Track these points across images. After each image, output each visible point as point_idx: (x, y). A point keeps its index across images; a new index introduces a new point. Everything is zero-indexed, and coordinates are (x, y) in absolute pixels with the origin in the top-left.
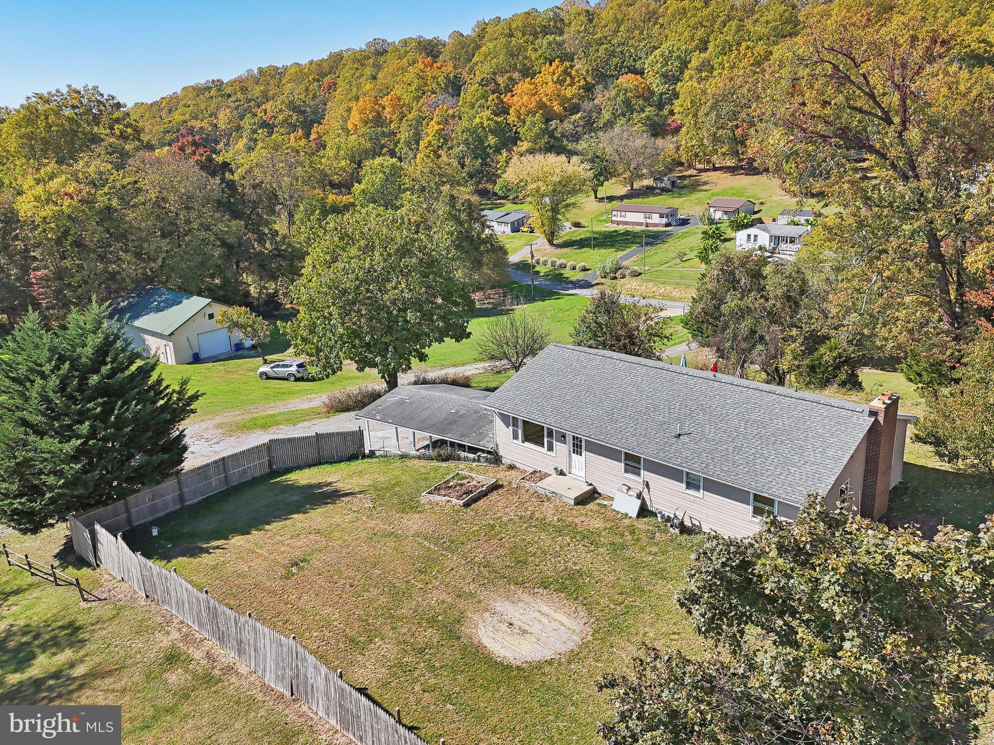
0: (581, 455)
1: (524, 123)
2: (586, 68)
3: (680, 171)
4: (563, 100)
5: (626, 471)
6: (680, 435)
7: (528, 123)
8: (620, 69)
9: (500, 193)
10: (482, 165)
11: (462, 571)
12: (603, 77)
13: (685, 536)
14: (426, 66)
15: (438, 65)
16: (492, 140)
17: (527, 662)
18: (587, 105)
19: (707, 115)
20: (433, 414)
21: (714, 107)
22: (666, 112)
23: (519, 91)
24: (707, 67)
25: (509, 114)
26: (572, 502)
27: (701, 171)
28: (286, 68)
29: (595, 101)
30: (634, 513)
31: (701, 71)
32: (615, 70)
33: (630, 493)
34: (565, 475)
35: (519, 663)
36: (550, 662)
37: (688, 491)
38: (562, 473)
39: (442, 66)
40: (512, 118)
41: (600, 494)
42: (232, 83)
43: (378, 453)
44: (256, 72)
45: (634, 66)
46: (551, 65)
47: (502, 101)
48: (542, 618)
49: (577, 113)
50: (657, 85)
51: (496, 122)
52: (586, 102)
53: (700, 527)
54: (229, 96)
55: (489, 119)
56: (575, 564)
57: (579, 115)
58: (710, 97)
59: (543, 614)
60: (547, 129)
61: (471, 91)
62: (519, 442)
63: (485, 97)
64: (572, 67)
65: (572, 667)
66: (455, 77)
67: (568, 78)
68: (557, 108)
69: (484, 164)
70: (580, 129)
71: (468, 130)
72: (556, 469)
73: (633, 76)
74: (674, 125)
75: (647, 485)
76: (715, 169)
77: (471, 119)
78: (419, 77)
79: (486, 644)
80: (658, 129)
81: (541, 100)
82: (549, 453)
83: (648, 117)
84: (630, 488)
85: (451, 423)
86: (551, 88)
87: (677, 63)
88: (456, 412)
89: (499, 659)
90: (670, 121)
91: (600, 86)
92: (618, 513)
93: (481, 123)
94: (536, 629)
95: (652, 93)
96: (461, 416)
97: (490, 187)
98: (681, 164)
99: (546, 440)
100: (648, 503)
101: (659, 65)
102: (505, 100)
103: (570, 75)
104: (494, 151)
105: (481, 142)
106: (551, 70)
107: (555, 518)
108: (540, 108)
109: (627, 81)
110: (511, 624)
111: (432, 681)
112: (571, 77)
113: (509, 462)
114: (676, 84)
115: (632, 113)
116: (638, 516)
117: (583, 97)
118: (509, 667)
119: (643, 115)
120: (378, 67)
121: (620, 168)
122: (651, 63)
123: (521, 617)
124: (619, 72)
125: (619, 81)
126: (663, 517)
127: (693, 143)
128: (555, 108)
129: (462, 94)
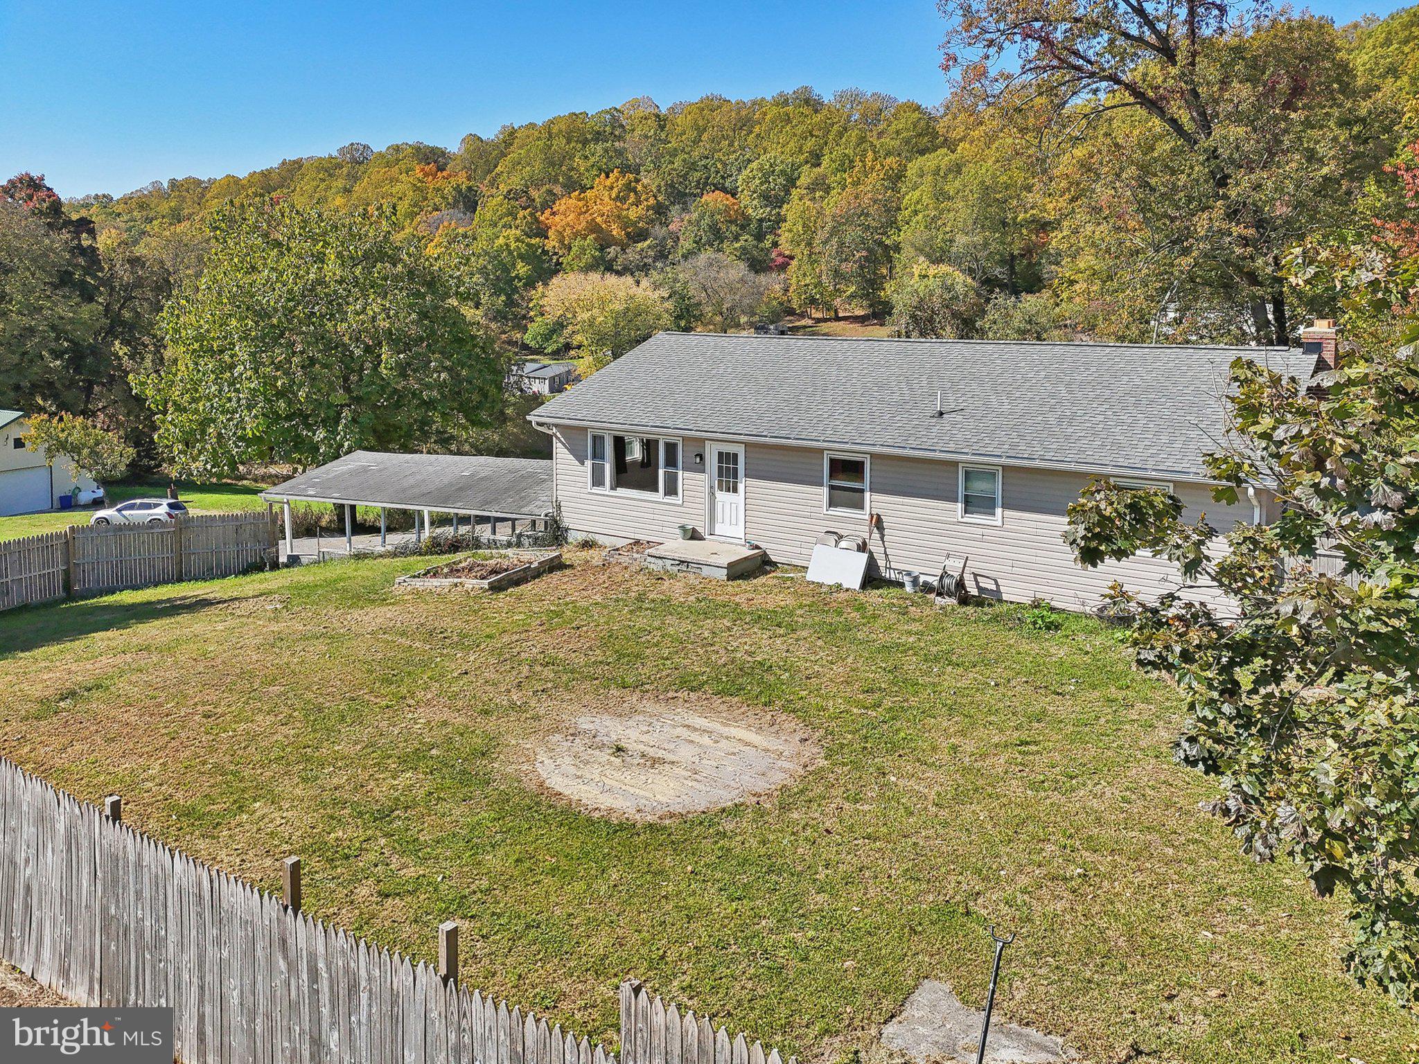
0: (735, 490)
1: (570, 249)
2: (656, 184)
3: (791, 321)
4: (625, 223)
5: (832, 503)
6: (941, 414)
7: (574, 249)
8: (703, 186)
9: (532, 344)
10: (506, 305)
11: (490, 675)
12: (679, 195)
13: (970, 610)
14: (426, 175)
15: (445, 173)
16: (522, 269)
17: (672, 815)
18: (660, 232)
19: (825, 243)
20: (424, 481)
21: (834, 232)
22: (767, 244)
23: (563, 208)
24: (820, 186)
25: (547, 238)
26: (722, 574)
27: (818, 321)
28: (211, 182)
29: (670, 227)
30: (853, 580)
31: (814, 190)
32: (697, 187)
33: (843, 544)
34: (702, 539)
35: (650, 819)
36: (736, 810)
37: (969, 518)
38: (694, 535)
39: (450, 176)
40: (552, 243)
41: (774, 564)
42: (126, 200)
43: (304, 560)
44: (166, 185)
45: (723, 184)
46: (608, 177)
47: (537, 220)
48: (695, 736)
49: (645, 240)
50: (756, 211)
51: (528, 245)
52: (657, 227)
53: (998, 591)
54: (119, 215)
55: (517, 240)
56: (750, 654)
57: (648, 242)
58: (828, 219)
59: (696, 729)
60: (602, 258)
61: (493, 204)
62: (606, 490)
63: (512, 214)
64: (637, 181)
65: (795, 815)
66: (470, 188)
67: (632, 194)
68: (616, 231)
69: (510, 303)
70: (650, 260)
71: (487, 253)
72: (683, 528)
73: (722, 194)
74: (780, 260)
75: (878, 523)
76: (838, 319)
77: (491, 240)
78: (416, 189)
79: (558, 789)
80: (758, 266)
81: (593, 220)
82: (669, 499)
83: (743, 248)
84: (841, 537)
85: (460, 489)
86: (608, 206)
87: (781, 180)
88: (472, 475)
89: (596, 815)
90: (773, 256)
91: (677, 207)
92: (820, 585)
93: (507, 245)
94: (685, 753)
95: (748, 219)
96: (482, 479)
97: (518, 336)
98: (791, 312)
99: (661, 472)
100: (881, 563)
101: (758, 182)
102: (542, 218)
103: (634, 190)
104: (525, 285)
105: (506, 270)
106: (608, 182)
107: (692, 598)
108: (592, 231)
109: (713, 199)
110: (619, 749)
111: (410, 872)
112: (636, 193)
113: (581, 537)
114: (780, 207)
115: (722, 242)
116: (864, 586)
117: (652, 221)
118: (626, 828)
119: (737, 245)
120: (355, 178)
121: (708, 310)
122: (747, 180)
123: (645, 738)
124: (702, 190)
125: (703, 200)
126: (915, 581)
127: (807, 282)
128: (614, 233)
129: (479, 208)
